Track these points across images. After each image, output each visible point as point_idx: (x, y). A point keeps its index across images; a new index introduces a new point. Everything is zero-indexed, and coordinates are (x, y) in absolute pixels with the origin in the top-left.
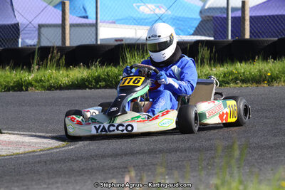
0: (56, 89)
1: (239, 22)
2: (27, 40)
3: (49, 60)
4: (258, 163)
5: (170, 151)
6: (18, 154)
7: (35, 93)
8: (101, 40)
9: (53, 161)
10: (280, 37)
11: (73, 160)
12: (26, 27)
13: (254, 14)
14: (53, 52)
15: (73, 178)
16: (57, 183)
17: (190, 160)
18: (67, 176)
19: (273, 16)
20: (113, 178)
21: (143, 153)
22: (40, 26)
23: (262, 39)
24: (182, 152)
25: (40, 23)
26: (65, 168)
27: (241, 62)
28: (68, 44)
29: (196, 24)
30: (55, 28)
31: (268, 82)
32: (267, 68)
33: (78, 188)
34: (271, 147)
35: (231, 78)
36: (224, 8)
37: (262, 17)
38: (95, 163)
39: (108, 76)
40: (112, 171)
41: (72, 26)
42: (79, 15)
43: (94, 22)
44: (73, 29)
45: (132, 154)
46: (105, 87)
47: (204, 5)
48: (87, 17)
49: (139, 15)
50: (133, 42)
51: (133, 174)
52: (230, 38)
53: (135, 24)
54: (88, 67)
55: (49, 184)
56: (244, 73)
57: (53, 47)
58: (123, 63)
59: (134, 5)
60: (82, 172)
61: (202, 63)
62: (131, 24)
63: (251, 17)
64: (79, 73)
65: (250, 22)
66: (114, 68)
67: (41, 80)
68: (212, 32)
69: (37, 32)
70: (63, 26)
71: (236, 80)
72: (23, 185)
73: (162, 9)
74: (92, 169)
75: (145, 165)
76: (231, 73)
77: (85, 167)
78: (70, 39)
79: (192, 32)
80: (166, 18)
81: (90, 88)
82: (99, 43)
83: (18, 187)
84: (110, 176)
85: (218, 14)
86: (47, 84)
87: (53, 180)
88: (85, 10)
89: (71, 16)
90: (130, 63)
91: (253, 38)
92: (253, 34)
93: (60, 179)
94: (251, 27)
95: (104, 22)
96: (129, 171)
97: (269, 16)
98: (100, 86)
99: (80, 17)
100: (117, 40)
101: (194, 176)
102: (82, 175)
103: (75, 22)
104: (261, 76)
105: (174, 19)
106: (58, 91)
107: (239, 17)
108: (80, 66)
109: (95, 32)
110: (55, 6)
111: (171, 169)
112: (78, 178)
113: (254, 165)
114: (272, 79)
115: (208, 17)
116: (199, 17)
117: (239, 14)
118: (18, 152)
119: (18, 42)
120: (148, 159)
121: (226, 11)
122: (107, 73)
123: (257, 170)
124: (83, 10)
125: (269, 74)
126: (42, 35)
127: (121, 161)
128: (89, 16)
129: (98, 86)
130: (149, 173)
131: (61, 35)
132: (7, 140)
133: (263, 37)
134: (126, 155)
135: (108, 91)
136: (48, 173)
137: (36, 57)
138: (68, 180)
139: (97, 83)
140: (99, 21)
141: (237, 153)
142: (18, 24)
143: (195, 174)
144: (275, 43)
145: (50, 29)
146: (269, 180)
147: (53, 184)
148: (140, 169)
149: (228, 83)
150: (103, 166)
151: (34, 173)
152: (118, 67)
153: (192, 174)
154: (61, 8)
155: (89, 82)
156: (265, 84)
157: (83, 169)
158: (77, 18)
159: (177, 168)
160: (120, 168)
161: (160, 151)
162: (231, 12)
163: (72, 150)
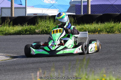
0: (8, 35)
1: (86, 7)
3: (5, 23)
4: (94, 66)
8: (28, 14)
9: (7, 65)
11: (15, 65)
14: (7, 19)
15: (15, 72)
16: (8, 74)
17: (65, 65)
18: (13, 72)
19: (101, 5)
20: (32, 73)
21: (45, 62)
22: (2, 8)
23: (96, 14)
24: (62, 62)
25: (2, 7)
26: (12, 68)
27: (87, 24)
28: (13, 16)
29: (68, 8)
30: (8, 9)
31: (98, 32)
32: (98, 27)
33: (17, 77)
34: (99, 60)
36: (80, 1)
37: (96, 5)
38: (25, 66)
39: (31, 29)
40: (32, 70)
41: (15, 8)
42: (18, 4)
43: (25, 6)
44: (16, 9)
45: (41, 62)
46: (29, 34)
49: (44, 4)
50: (41, 15)
51: (41, 71)
52: (82, 14)
53: (42, 8)
54: (22, 26)
55: (5, 75)
56: (88, 29)
57: (7, 17)
58: (37, 24)
60: (19, 70)
62: (40, 8)
63: (91, 5)
64: (18, 28)
65: (91, 7)
66: (33, 26)
67: (2, 31)
68: (75, 11)
69: (0, 11)
70: (11, 8)
73: (54, 1)
74: (23, 69)
75: (46, 67)
76: (83, 29)
77: (20, 68)
78: (14, 13)
79: (66, 11)
80: (55, 5)
81: (23, 35)
82: (27, 15)
84: (31, 72)
85: (77, 4)
86: (4, 33)
87: (7, 73)
88: (21, 1)
89: (15, 4)
91: (92, 14)
92: (92, 12)
93: (10, 73)
94: (91, 9)
95: (29, 7)
96: (39, 70)
97: (99, 5)
98: (27, 33)
99: (19, 4)
100: (34, 14)
101: (67, 72)
102: (19, 71)
103: (16, 7)
104: (95, 30)
105: (59, 6)
107: (86, 5)
108: (19, 25)
109: (25, 11)
111: (57, 69)
112: (17, 72)
113: (92, 67)
114: (100, 31)
115: (73, 5)
116: (69, 5)
117: (86, 4)
120: (47, 65)
121: (80, 2)
122: (30, 28)
123: (93, 69)
124: (20, 1)
125: (99, 29)
126: (2, 12)
127: (36, 65)
128: (23, 4)
129: (26, 34)
130: (48, 71)
131: (10, 12)
133: (96, 13)
134: (38, 63)
135: (30, 36)
136: (5, 70)
138: (13, 73)
139: (26, 32)
140: (27, 6)
141: (85, 62)
143: (67, 71)
144: (101, 16)
145: (6, 9)
146: (98, 74)
147: (7, 75)
148: (44, 69)
150: (28, 67)
152: (35, 26)
153: (66, 71)
154: (10, 1)
155: (22, 32)
156: (97, 33)
157: (20, 69)
158: (17, 5)
159: (59, 68)
160: (36, 68)
161: (53, 61)
162: (83, 3)
163: (15, 60)
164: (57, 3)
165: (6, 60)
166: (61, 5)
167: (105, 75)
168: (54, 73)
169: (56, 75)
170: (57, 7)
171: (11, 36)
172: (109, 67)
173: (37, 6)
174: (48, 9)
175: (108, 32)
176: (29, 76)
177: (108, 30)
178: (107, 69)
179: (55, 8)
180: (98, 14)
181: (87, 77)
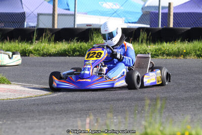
0: (47, 56)
1: (166, 16)
2: (30, 23)
3: (43, 37)
4: (174, 110)
5: (118, 100)
6: (21, 98)
7: (34, 58)
8: (77, 25)
9: (43, 104)
10: (192, 27)
11: (56, 104)
12: (30, 15)
13: (176, 11)
14: (46, 32)
15: (55, 116)
16: (44, 119)
17: (130, 107)
18: (51, 115)
20: (80, 117)
22: (39, 15)
23: (181, 28)
24: (126, 100)
26: (50, 109)
27: (166, 42)
28: (56, 27)
29: (139, 16)
30: (48, 16)
31: (184, 55)
32: (183, 47)
34: (184, 100)
35: (160, 52)
36: (157, 7)
37: (181, 13)
38: (70, 106)
39: (81, 48)
40: (80, 112)
41: (59, 15)
43: (73, 13)
44: (60, 17)
46: (79, 56)
47: (144, 4)
48: (69, 10)
49: (102, 10)
50: (98, 27)
52: (160, 26)
53: (100, 15)
54: (68, 43)
55: (39, 119)
56: (168, 50)
57: (46, 29)
58: (91, 40)
59: (100, 3)
60: (61, 112)
61: (142, 42)
62: (97, 15)
63: (174, 13)
64: (62, 46)
65: (174, 16)
66: (85, 44)
67: (38, 50)
68: (149, 22)
69: (36, 19)
70: (53, 15)
71: (163, 54)
72: (23, 120)
73: (118, 6)
74: (68, 110)
75: (102, 109)
76: (160, 49)
77: (63, 108)
78: (58, 23)
79: (136, 21)
80: (119, 12)
81: (69, 56)
83: (19, 121)
84: (79, 115)
85: (153, 10)
86: (41, 52)
89: (59, 9)
90: (96, 41)
91: (176, 27)
92: (175, 24)
93: (47, 117)
94: (174, 19)
95: (80, 13)
97: (186, 13)
98: (76, 55)
99: (65, 9)
100: (87, 25)
101: (133, 118)
103: (61, 13)
104: (179, 52)
106: (49, 57)
107: (166, 13)
108: (63, 42)
109: (73, 20)
110: (49, 2)
111: (118, 112)
112: (58, 116)
113: (171, 111)
114: (186, 54)
115: (147, 12)
116: (141, 12)
117: (166, 11)
118: (21, 97)
119: (24, 24)
120: (104, 105)
122: (81, 46)
123: (173, 115)
124: (67, 5)
125: (185, 51)
126: (40, 21)
127: (86, 105)
128: (70, 9)
129: (74, 55)
130: (104, 115)
131: (52, 21)
132: (14, 88)
134: (90, 101)
135: (81, 58)
136: (39, 112)
137: (35, 34)
138: (52, 117)
139: (74, 53)
140: (76, 13)
142: (24, 13)
143: (133, 116)
144: (189, 31)
145: (45, 17)
146: (180, 122)
147: (41, 120)
148: (98, 111)
149: (158, 56)
150: (75, 108)
151: (30, 112)
152: (88, 43)
153: (131, 116)
154: (52, 3)
155: (69, 52)
156: (182, 57)
157: (62, 110)
158: (63, 10)
159: (122, 111)
160: (86, 110)
161: (112, 100)
162: (162, 9)
163: (55, 97)
164: (122, 8)
165: (43, 95)
166: (128, 12)
167: (189, 127)
168: (114, 118)
169: (116, 122)
170: (121, 16)
171: (51, 57)
172: (197, 112)
173: (92, 12)
174: (108, 17)
175: (199, 56)
176: (74, 123)
177: (198, 53)
178: (195, 115)
179: (119, 16)
180: (184, 28)
181: (161, 128)
